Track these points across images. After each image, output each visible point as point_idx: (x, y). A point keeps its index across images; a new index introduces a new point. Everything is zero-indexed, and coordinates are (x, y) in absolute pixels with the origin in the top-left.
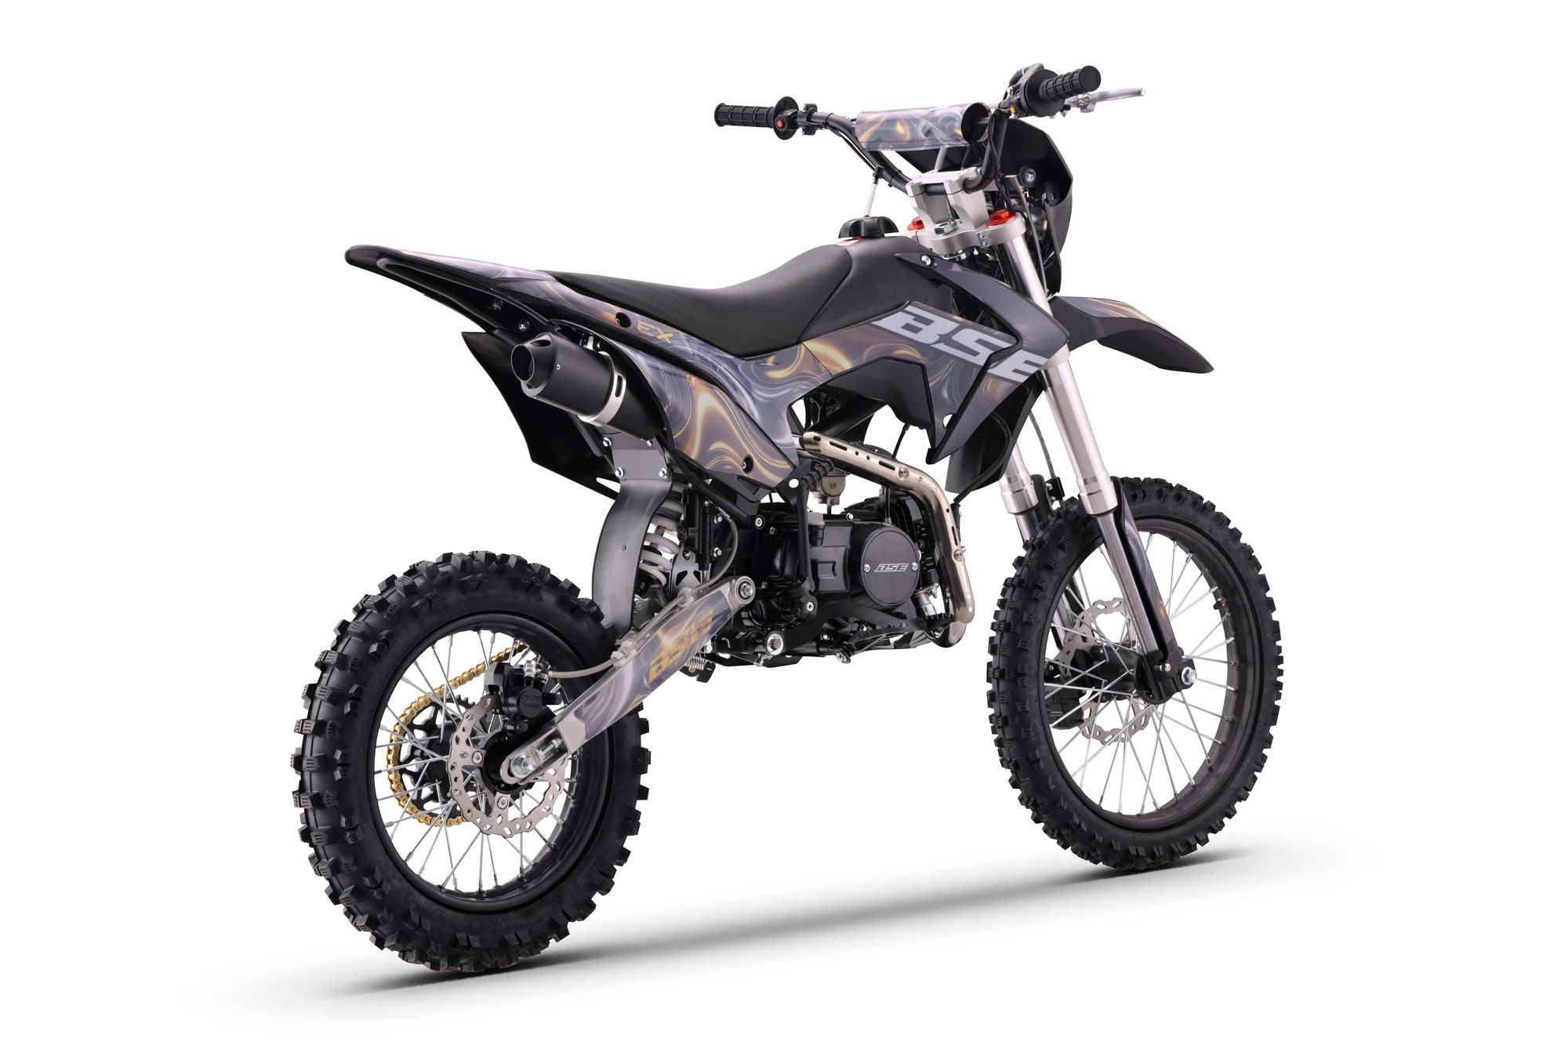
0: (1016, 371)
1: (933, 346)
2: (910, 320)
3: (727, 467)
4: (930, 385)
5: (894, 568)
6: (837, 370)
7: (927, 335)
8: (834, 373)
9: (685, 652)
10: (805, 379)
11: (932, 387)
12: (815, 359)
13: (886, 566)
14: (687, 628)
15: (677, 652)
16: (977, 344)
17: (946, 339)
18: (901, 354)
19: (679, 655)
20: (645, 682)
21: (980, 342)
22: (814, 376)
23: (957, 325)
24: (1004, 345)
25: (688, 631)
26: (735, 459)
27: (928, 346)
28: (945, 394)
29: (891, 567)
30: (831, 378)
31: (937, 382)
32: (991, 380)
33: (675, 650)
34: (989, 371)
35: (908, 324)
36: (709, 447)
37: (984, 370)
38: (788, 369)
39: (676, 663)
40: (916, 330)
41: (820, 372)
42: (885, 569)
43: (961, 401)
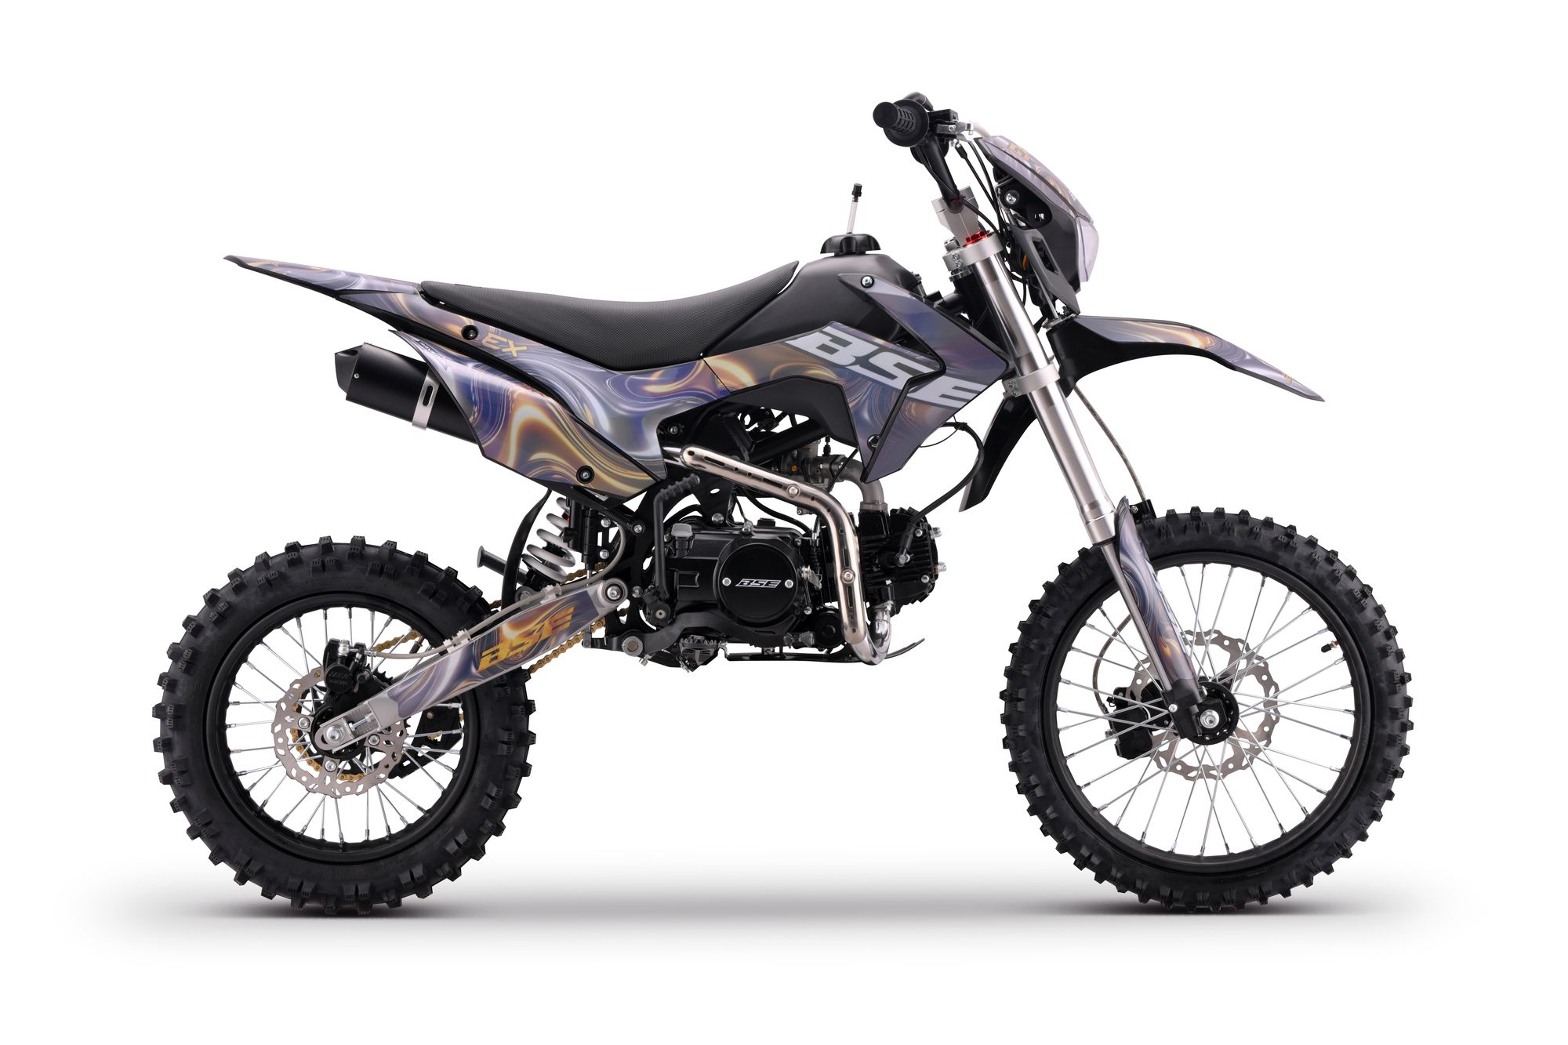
0: (943, 396)
1: (849, 367)
2: (826, 340)
3: (556, 476)
4: (850, 405)
7: (843, 357)
11: (853, 407)
12: (713, 373)
15: (522, 645)
16: (896, 368)
17: (863, 361)
18: (817, 374)
21: (899, 366)
23: (876, 348)
24: (926, 370)
25: (539, 626)
27: (843, 367)
28: (866, 416)
31: (857, 403)
32: (914, 405)
34: (908, 395)
35: (823, 345)
36: (530, 456)
37: (902, 394)
40: (832, 351)
42: (749, 584)
43: (884, 423)
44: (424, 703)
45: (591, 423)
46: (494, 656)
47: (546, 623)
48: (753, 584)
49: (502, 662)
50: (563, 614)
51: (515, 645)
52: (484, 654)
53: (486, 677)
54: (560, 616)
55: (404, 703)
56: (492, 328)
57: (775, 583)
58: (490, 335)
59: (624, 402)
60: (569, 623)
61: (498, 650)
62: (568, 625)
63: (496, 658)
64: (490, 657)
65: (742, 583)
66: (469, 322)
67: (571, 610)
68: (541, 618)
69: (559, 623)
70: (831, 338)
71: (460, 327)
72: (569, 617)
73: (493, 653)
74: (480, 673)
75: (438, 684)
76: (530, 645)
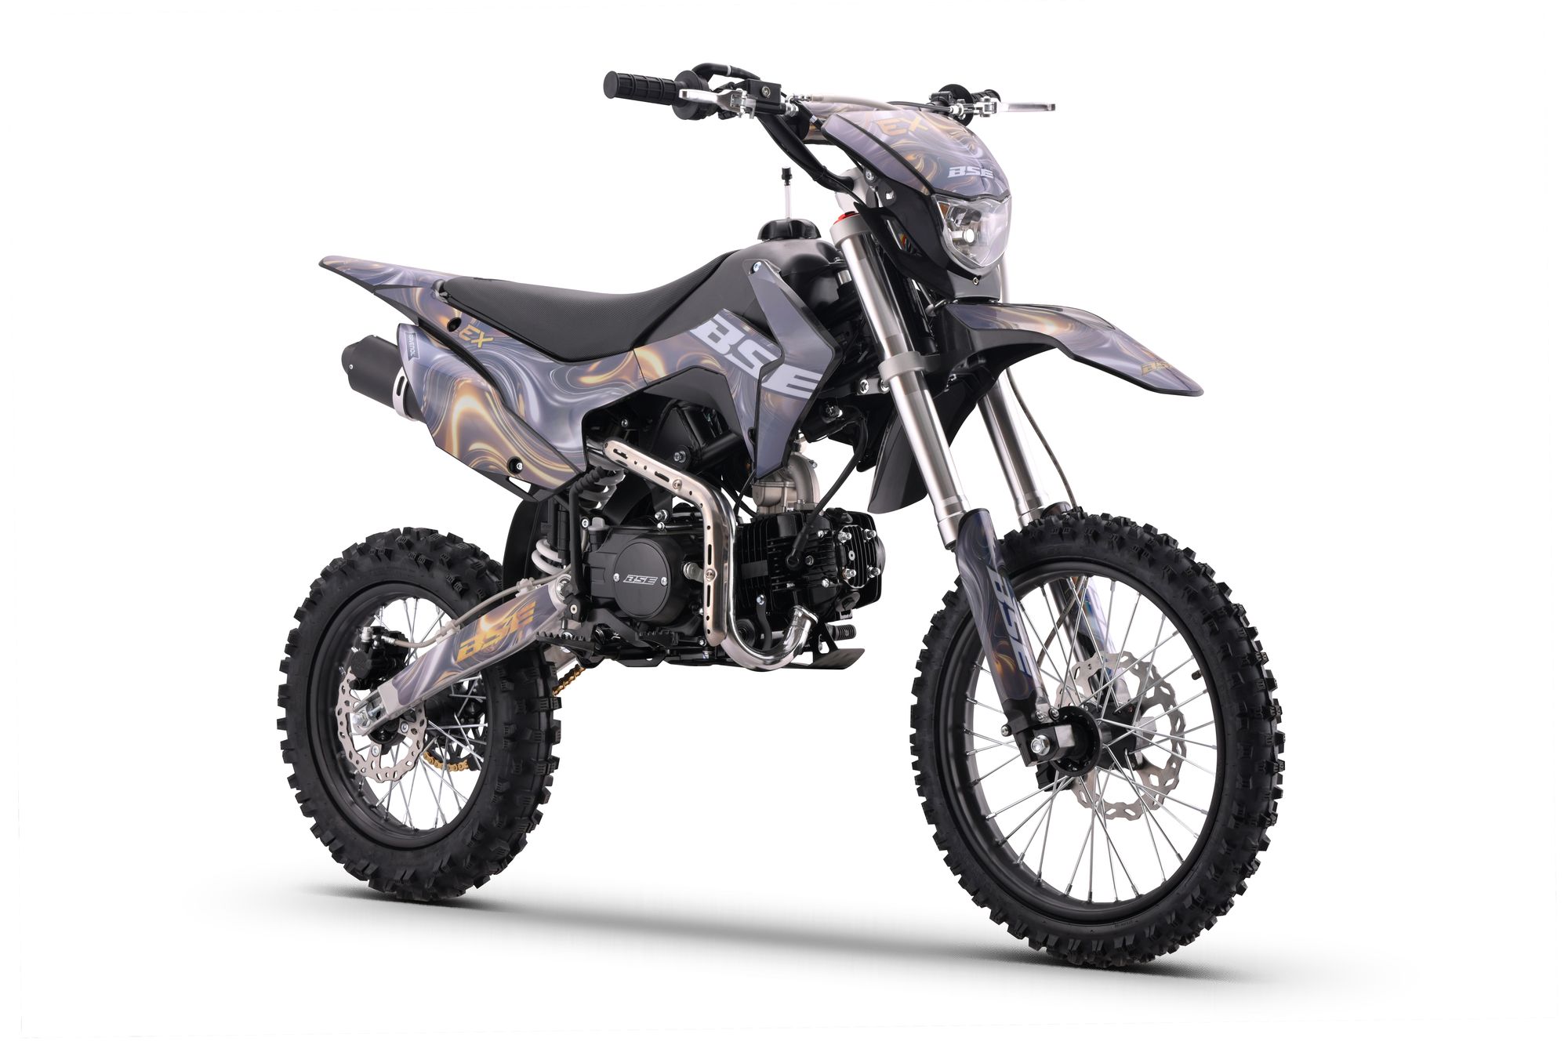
0: (789, 386)
5: (642, 581)
6: (651, 377)
8: (649, 381)
9: (503, 640)
10: (617, 386)
13: (635, 578)
14: (509, 615)
15: (494, 637)
19: (496, 641)
20: (453, 660)
22: (629, 383)
25: (509, 619)
26: (500, 461)
29: (639, 578)
30: (645, 385)
33: (492, 635)
38: (605, 375)
39: (493, 648)
41: (635, 379)
42: (633, 580)
44: (416, 692)
45: (522, 412)
46: (470, 647)
47: (514, 616)
48: (637, 581)
49: (476, 654)
50: (527, 608)
51: (488, 637)
52: (462, 645)
53: (464, 669)
54: (525, 610)
55: (404, 688)
56: (474, 320)
57: (653, 580)
58: (469, 327)
59: (560, 394)
60: (532, 617)
61: (473, 642)
62: (531, 619)
63: (472, 649)
64: (467, 648)
65: (628, 580)
66: (457, 314)
67: (534, 604)
68: (510, 611)
69: (524, 616)
70: (717, 326)
71: (448, 318)
72: (532, 612)
73: (469, 644)
74: (459, 663)
75: (426, 671)
76: (500, 638)
